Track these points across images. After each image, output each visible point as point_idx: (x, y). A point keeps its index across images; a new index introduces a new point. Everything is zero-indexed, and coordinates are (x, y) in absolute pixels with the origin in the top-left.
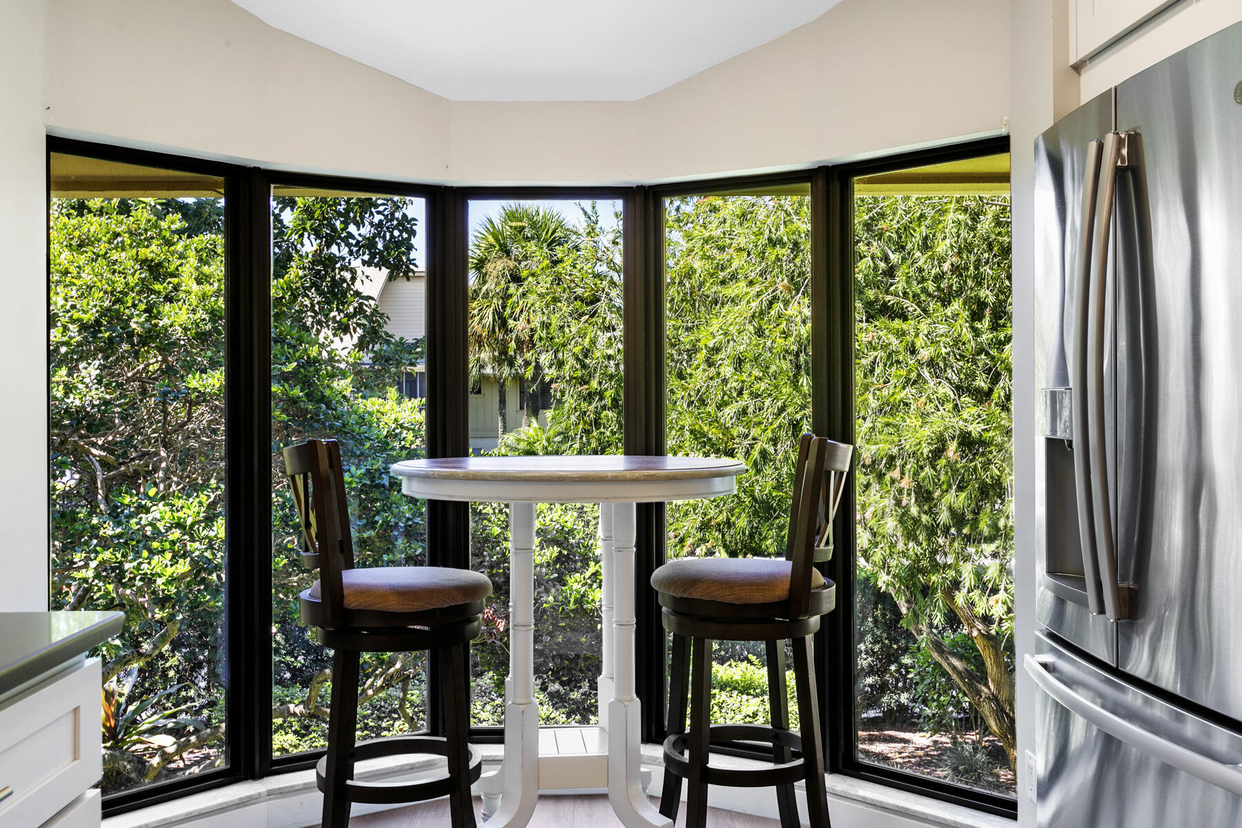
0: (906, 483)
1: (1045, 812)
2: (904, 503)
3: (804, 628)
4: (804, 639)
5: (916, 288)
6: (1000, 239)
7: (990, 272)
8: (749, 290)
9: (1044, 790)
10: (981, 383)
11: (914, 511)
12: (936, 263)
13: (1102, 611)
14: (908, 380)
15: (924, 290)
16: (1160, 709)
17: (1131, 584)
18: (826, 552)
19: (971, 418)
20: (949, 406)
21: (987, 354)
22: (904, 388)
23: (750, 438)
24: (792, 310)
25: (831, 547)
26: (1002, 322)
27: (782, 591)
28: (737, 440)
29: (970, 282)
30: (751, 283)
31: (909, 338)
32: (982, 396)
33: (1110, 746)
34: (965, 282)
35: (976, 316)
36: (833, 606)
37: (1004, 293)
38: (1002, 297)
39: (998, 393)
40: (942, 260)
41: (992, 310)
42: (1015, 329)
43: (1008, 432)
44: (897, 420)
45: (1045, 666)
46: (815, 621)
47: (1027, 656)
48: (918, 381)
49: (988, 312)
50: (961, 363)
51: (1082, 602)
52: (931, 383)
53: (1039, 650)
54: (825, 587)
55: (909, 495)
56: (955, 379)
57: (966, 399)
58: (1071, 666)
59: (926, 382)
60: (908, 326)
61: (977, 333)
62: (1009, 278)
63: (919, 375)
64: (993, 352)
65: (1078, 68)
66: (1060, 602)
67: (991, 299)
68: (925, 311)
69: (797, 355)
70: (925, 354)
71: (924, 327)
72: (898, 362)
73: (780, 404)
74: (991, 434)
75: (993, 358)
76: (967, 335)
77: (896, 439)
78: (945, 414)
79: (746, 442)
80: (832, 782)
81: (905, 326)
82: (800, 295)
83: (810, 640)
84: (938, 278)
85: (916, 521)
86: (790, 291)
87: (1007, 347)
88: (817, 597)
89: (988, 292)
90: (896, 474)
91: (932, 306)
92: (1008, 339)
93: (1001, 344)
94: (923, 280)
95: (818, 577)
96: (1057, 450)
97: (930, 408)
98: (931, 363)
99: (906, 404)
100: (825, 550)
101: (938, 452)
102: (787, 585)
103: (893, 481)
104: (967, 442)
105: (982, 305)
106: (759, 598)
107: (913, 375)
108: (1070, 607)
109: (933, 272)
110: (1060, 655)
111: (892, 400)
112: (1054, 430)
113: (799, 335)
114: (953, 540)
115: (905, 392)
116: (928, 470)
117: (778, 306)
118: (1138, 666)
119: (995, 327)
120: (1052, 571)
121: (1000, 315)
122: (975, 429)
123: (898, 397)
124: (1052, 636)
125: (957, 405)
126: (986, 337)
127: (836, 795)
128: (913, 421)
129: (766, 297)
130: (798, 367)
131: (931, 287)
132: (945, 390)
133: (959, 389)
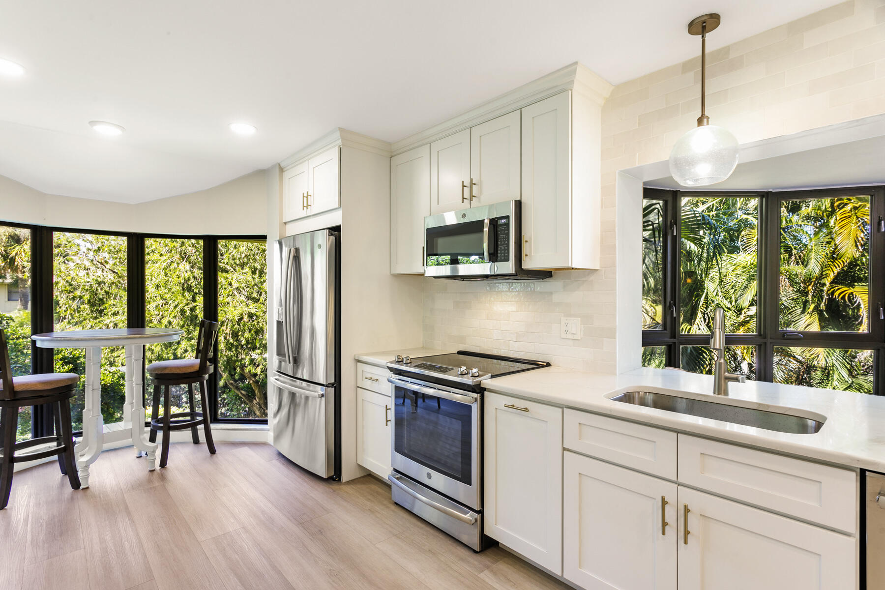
0: (228, 331)
1: (276, 421)
2: (228, 338)
3: (203, 378)
4: (203, 382)
5: (232, 262)
6: (262, 247)
7: (259, 258)
8: (160, 258)
9: (276, 415)
10: (255, 295)
11: (231, 341)
12: (239, 253)
13: (290, 363)
14: (228, 295)
15: (235, 263)
16: (304, 384)
17: (296, 355)
18: (211, 355)
19: (253, 308)
20: (244, 304)
21: (257, 286)
22: (227, 297)
23: (160, 315)
24: (181, 267)
25: (212, 354)
26: (262, 275)
27: (197, 368)
28: (154, 316)
29: (251, 261)
30: (161, 255)
31: (229, 280)
32: (256, 301)
33: (293, 395)
34: (249, 260)
35: (254, 273)
36: (213, 371)
37: (264, 265)
38: (262, 266)
39: (262, 299)
40: (241, 253)
41: (259, 271)
42: (267, 278)
43: (265, 312)
44: (225, 309)
45: (276, 379)
46: (207, 376)
47: (271, 378)
48: (233, 295)
49: (257, 272)
50: (248, 289)
51: (285, 362)
52: (238, 296)
53: (275, 375)
54: (210, 366)
55: (229, 335)
56: (246, 294)
57: (250, 301)
58: (283, 378)
59: (235, 295)
60: (229, 276)
61: (254, 279)
62: (265, 260)
63: (233, 293)
64: (260, 285)
65: (285, 223)
66: (280, 362)
67: (259, 267)
68: (235, 270)
69: (183, 284)
70: (235, 285)
71: (235, 276)
72: (225, 288)
73: (176, 303)
74: (259, 313)
75: (260, 288)
76: (250, 279)
77: (225, 315)
78: (243, 306)
79: (158, 317)
80: (213, 426)
81: (228, 276)
82: (184, 261)
83: (205, 382)
84: (239, 259)
85: (232, 344)
86: (180, 260)
87: (264, 284)
88: (208, 369)
89: (258, 264)
90: (224, 328)
91: (237, 268)
92: (265, 281)
93: (262, 283)
94: (234, 259)
95: (208, 363)
96: (279, 323)
97: (237, 304)
98: (238, 289)
99: (228, 303)
100: (211, 354)
101: (241, 319)
102: (198, 366)
103: (223, 330)
104: (251, 316)
105: (256, 269)
106: (189, 371)
107: (231, 293)
108: (283, 363)
109: (238, 257)
110: (280, 376)
111: (223, 302)
112: (279, 318)
113: (185, 277)
114: (245, 350)
115: (227, 299)
116: (236, 326)
117: (174, 265)
118: (299, 376)
119: (260, 276)
120: (278, 354)
121: (262, 273)
122: (253, 311)
123: (225, 301)
124: (278, 371)
125: (247, 304)
126: (257, 280)
127: (213, 429)
128: (231, 308)
129: (169, 261)
130: (183, 289)
131: (238, 262)
132: (243, 298)
133: (248, 298)
